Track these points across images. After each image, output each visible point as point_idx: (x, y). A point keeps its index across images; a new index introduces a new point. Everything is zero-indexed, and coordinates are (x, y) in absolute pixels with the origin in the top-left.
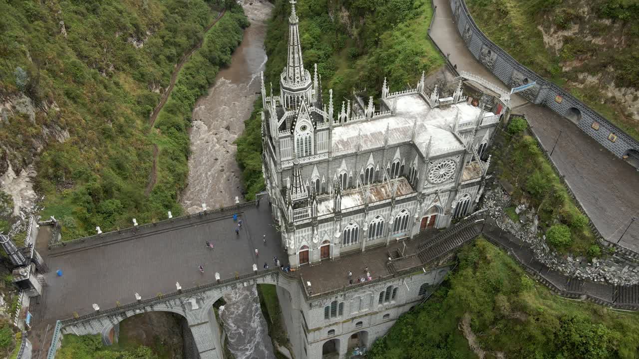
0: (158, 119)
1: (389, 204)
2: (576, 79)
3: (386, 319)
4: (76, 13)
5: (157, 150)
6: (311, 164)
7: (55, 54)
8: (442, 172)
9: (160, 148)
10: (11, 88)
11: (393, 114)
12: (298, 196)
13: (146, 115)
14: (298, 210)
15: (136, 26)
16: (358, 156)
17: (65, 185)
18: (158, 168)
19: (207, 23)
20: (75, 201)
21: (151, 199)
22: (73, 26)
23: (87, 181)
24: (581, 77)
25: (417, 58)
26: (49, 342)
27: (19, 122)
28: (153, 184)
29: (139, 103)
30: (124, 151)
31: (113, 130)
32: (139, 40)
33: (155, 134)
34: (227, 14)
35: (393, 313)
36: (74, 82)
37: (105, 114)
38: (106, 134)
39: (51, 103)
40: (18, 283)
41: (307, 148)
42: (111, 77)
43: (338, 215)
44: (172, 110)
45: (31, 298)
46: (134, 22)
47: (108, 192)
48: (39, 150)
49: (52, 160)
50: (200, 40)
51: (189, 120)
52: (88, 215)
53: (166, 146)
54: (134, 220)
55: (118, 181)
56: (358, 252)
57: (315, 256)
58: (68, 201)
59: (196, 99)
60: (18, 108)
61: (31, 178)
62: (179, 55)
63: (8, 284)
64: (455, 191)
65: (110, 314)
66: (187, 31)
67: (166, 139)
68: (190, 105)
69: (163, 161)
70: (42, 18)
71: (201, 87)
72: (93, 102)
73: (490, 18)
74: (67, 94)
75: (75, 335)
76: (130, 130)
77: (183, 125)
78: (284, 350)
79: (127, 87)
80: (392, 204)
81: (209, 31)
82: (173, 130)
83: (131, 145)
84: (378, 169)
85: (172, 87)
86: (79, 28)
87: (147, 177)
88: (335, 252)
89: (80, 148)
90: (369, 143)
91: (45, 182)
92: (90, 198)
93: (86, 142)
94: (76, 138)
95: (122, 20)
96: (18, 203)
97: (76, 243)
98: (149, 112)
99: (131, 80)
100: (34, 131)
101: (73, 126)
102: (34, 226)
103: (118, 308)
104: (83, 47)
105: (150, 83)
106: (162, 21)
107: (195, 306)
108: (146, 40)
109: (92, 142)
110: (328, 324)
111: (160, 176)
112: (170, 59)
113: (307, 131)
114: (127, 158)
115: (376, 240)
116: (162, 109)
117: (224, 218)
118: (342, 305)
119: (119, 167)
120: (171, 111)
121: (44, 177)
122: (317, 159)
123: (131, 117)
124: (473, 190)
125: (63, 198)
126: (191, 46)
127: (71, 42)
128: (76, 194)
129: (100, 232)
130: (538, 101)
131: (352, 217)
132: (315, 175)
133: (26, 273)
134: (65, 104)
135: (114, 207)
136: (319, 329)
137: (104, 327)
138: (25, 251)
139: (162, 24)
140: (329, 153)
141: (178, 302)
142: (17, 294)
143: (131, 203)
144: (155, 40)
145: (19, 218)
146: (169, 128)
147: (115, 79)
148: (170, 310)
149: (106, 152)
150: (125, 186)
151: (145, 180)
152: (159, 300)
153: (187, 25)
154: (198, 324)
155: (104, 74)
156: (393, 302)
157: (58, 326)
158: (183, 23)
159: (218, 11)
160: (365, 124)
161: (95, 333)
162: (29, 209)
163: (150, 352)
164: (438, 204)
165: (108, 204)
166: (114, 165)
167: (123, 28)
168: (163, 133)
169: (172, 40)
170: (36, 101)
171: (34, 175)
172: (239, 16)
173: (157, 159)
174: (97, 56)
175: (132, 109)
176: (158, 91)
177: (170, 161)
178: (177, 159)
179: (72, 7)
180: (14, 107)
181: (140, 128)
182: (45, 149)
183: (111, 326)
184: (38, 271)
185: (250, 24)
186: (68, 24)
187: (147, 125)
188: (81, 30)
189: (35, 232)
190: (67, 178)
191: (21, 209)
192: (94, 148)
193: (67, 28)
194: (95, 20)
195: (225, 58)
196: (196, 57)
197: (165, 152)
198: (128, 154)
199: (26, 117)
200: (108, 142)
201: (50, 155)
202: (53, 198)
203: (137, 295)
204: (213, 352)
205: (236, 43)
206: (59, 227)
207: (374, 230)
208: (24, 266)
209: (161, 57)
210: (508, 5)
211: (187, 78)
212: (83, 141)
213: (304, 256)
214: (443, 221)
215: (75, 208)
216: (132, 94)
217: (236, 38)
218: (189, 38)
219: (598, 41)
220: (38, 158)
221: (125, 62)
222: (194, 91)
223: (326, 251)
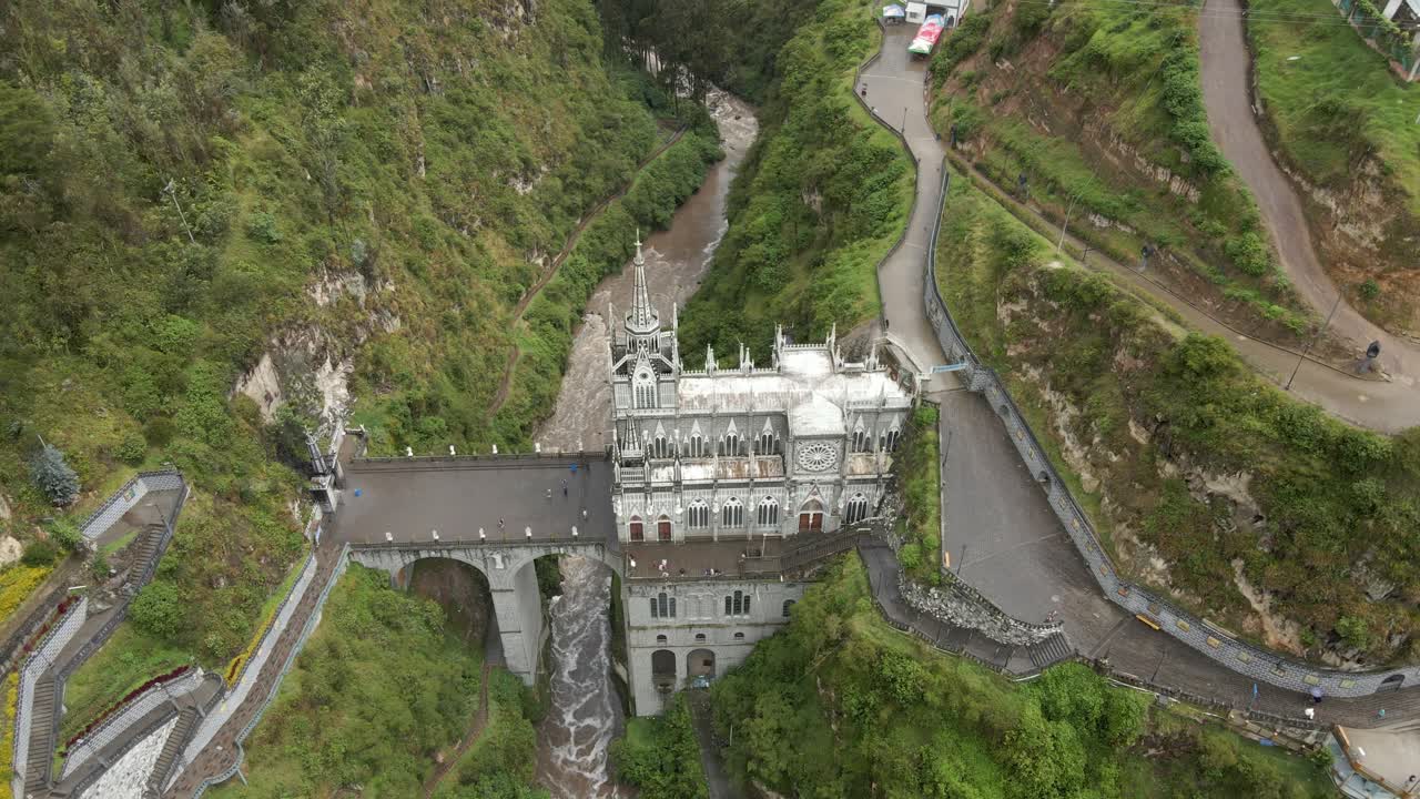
0: (530, 307)
1: (746, 485)
2: (1019, 369)
3: (739, 641)
4: (443, 142)
5: (517, 354)
6: (652, 418)
7: (404, 209)
8: (817, 457)
9: (522, 352)
10: (346, 263)
11: (781, 372)
12: (631, 452)
13: (514, 298)
14: (627, 469)
15: (526, 161)
16: (715, 419)
17: (383, 389)
18: (512, 382)
19: (646, 152)
20: (390, 411)
21: (491, 424)
22: (437, 162)
23: (409, 387)
24: (1024, 366)
25: (848, 301)
26: (335, 563)
27: (347, 306)
28: (500, 404)
29: (507, 279)
30: (467, 351)
31: (459, 319)
32: (526, 181)
33: (520, 329)
34: (688, 136)
35: (749, 634)
36: (421, 247)
37: (453, 295)
38: (448, 324)
39: (386, 281)
40: (314, 492)
41: (648, 398)
42: (474, 236)
43: (678, 486)
44: (554, 295)
45: (324, 513)
46: (524, 155)
47: (432, 407)
48: (362, 340)
49: (375, 355)
50: (627, 183)
51: (581, 312)
52: (402, 431)
53: (532, 351)
54: (452, 448)
55: (449, 391)
56: (709, 540)
57: (651, 533)
58: (383, 408)
59: (600, 280)
60: (348, 287)
61: (348, 374)
62: (587, 205)
63: (305, 490)
64: (839, 485)
65: (404, 549)
66: (608, 167)
67: (535, 338)
68: (587, 287)
69: (523, 372)
70: (398, 156)
71: (611, 261)
72: (439, 277)
73: (956, 262)
74: (409, 265)
75: (361, 565)
76: (484, 321)
77: (567, 320)
78: (620, 670)
79: (494, 253)
80: (751, 485)
81: (648, 167)
82: (549, 326)
83: (481, 342)
84: (742, 438)
85: (565, 255)
86: (443, 165)
87: (492, 392)
88: (678, 533)
89: (410, 343)
90: (732, 406)
91: (361, 381)
92: (409, 411)
93: (421, 332)
94: (408, 328)
95: (507, 153)
96: (329, 402)
97: (382, 461)
98: (519, 293)
99: (501, 242)
100: (361, 317)
101: (407, 311)
102: (340, 433)
103: (412, 544)
104: (443, 192)
105: (530, 250)
106: (569, 150)
107: (500, 565)
108: (539, 180)
109: (427, 333)
110: (656, 624)
111: (513, 394)
112: (571, 211)
113: (649, 379)
114: (469, 362)
115: (734, 530)
116: (541, 291)
117: (561, 467)
118: (673, 602)
119: (457, 373)
120: (552, 296)
121: (361, 375)
122: (661, 413)
123: (489, 301)
124: (869, 489)
125: (378, 404)
126: (610, 191)
127: (429, 185)
128: (393, 403)
129: (411, 454)
130: (974, 388)
131: (698, 491)
132: (660, 432)
133: (326, 482)
134: (403, 280)
135: (436, 426)
136: (644, 629)
137: (394, 564)
138: (328, 458)
139: (569, 155)
140: (677, 409)
141: (480, 554)
142: (311, 504)
143: (459, 425)
144: (550, 182)
145: (326, 420)
146: (542, 322)
147: (479, 239)
148: (469, 561)
149: (443, 349)
150: (457, 401)
151: (489, 397)
152: (459, 545)
153: (609, 158)
154: (501, 591)
155: (465, 232)
156: (746, 617)
157: (347, 549)
158: (603, 154)
159: (674, 129)
160: (739, 380)
161: (383, 568)
162: (338, 412)
163: (438, 608)
164: (818, 498)
165: (429, 423)
166: (450, 370)
167: (506, 164)
168: (533, 329)
169: (580, 182)
170: (370, 279)
171: (351, 371)
172: (706, 143)
173: (513, 368)
174: (460, 206)
175: (494, 289)
176: (540, 261)
177: (533, 374)
178: (543, 373)
179: (439, 133)
180: (344, 286)
181: (499, 319)
182: (369, 340)
183: (401, 565)
184: (336, 485)
185: (724, 156)
186: (429, 160)
187: (511, 315)
188: (446, 169)
189: (341, 440)
190: (387, 381)
191: (331, 410)
192: (428, 343)
193: (427, 164)
194: (467, 152)
195: (662, 214)
196: (615, 209)
197: (529, 359)
198: (472, 356)
199: (355, 299)
200: (449, 334)
201: (373, 348)
202: (366, 403)
203: (434, 533)
204: (517, 637)
205: (689, 191)
206: (367, 440)
207: (732, 515)
208: (324, 474)
209: (556, 209)
210: (977, 250)
211: (592, 244)
212: (415, 332)
213: (637, 530)
214: (830, 524)
215: (388, 420)
216: (501, 263)
217: (691, 182)
218: (607, 179)
219: (1044, 326)
220: (359, 351)
221: (498, 215)
222: (599, 265)
223: (665, 529)
